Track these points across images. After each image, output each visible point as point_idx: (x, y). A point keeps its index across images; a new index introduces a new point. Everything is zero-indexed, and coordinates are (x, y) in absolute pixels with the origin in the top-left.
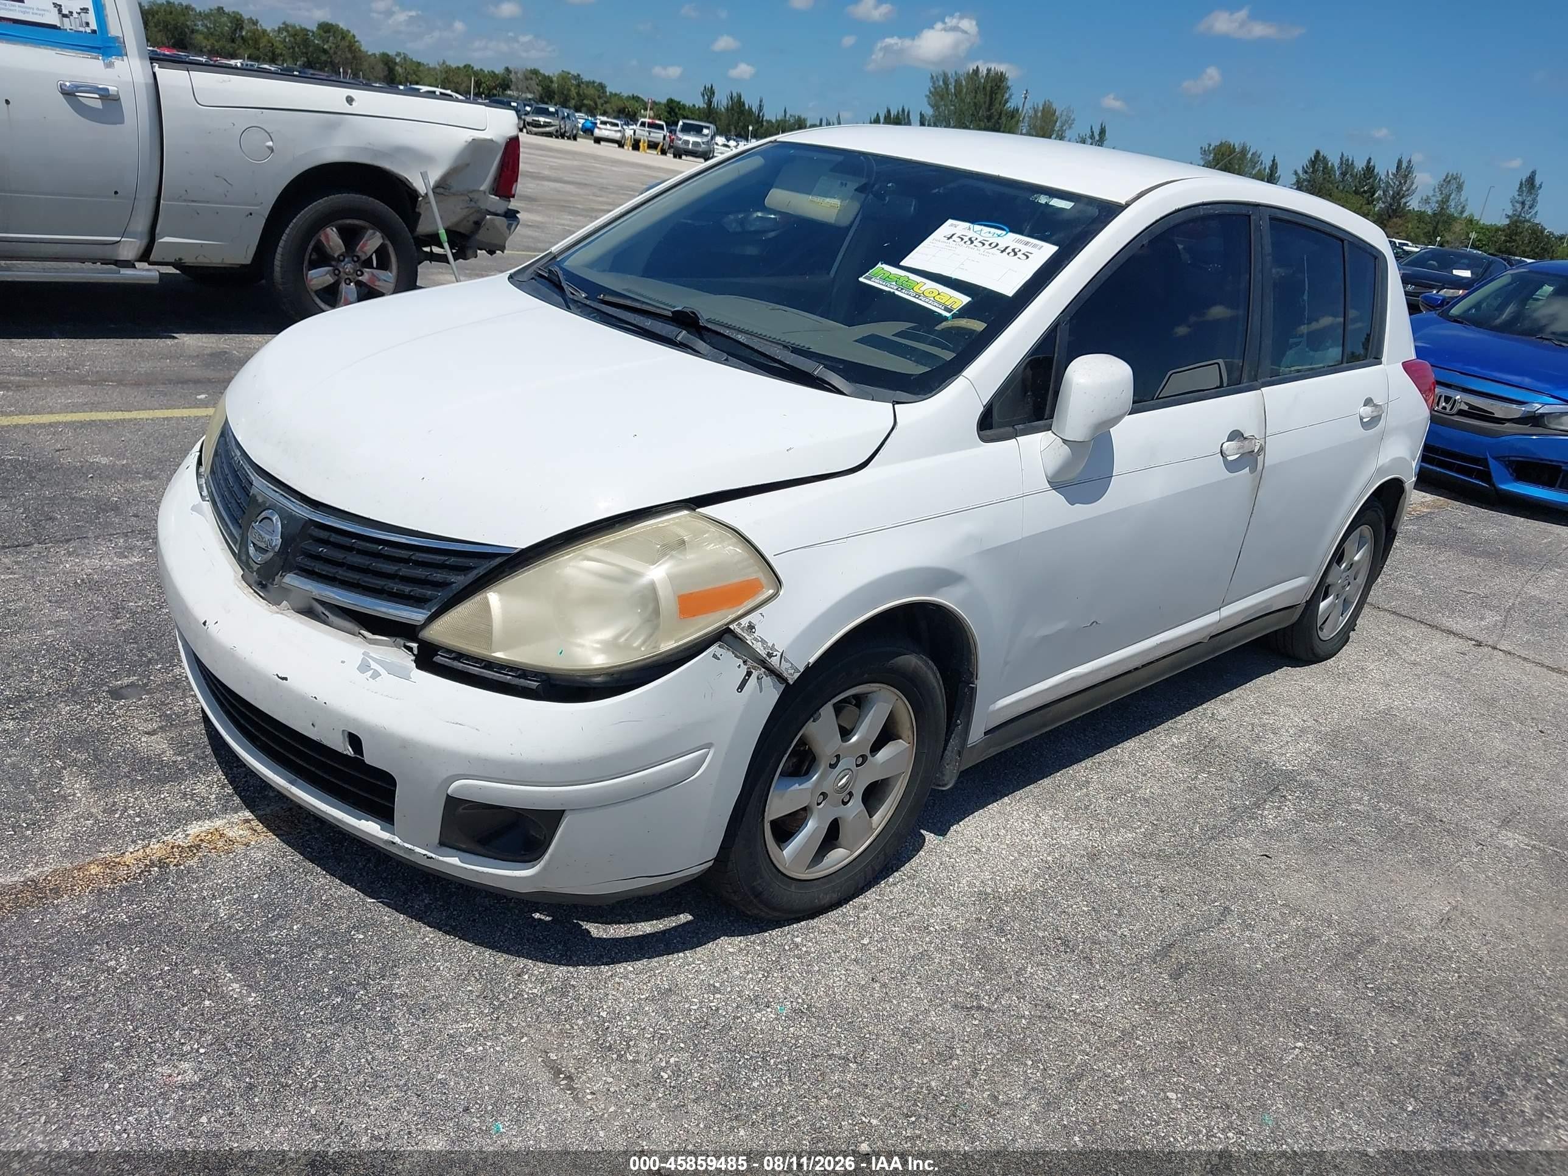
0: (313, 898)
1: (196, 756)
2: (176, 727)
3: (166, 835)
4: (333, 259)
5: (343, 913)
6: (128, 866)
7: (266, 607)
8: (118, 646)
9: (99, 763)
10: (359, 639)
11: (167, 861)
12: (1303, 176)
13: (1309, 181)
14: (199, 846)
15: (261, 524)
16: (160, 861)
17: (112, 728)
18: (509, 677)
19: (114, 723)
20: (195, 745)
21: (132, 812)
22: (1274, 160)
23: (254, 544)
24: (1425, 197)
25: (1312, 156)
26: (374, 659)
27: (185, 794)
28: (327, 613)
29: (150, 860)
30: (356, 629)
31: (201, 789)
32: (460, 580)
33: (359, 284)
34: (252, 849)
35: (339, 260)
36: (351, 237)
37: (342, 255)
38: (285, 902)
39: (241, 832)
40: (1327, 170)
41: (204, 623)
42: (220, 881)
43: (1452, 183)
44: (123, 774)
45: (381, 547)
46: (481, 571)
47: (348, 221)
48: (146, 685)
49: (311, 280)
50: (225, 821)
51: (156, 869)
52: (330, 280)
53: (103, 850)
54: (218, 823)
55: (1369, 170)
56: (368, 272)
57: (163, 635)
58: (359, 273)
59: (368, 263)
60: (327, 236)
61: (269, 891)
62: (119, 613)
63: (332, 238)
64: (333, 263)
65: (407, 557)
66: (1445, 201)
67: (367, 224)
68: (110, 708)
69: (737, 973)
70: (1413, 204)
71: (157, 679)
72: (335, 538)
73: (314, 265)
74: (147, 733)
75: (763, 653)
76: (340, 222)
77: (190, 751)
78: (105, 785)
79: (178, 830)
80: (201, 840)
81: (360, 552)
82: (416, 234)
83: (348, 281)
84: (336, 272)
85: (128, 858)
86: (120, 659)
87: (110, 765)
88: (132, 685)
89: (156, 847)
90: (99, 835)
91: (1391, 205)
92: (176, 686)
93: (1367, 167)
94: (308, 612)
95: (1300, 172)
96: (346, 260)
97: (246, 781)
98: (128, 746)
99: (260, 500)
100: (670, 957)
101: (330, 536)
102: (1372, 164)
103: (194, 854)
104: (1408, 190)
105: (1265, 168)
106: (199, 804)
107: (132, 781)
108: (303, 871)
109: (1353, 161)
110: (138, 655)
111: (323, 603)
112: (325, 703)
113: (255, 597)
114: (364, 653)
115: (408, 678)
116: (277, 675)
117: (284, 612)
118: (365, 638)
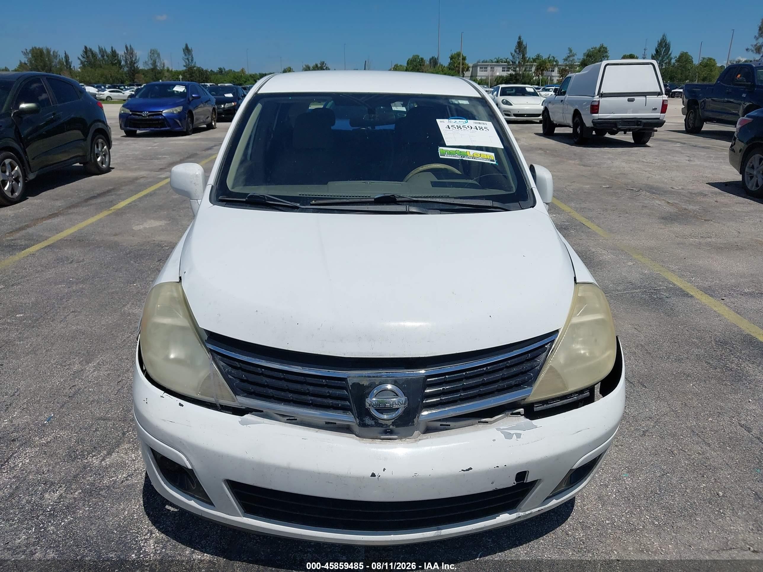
7: (405, 442)
12: (83, 60)
13: (87, 62)
15: (377, 397)
18: (576, 398)
22: (65, 53)
23: (377, 410)
24: (144, 62)
25: (83, 49)
26: (508, 429)
30: (476, 421)
40: (94, 55)
41: (373, 475)
43: (154, 54)
45: (485, 369)
55: (114, 53)
65: (504, 366)
66: (154, 63)
70: (141, 66)
72: (449, 378)
91: (131, 68)
93: (112, 51)
94: (427, 430)
95: (81, 58)
102: (114, 50)
104: (136, 60)
105: (62, 58)
109: (105, 49)
112: (505, 466)
113: (389, 442)
114: (498, 429)
115: (536, 427)
116: (463, 470)
117: (419, 438)
118: (487, 422)
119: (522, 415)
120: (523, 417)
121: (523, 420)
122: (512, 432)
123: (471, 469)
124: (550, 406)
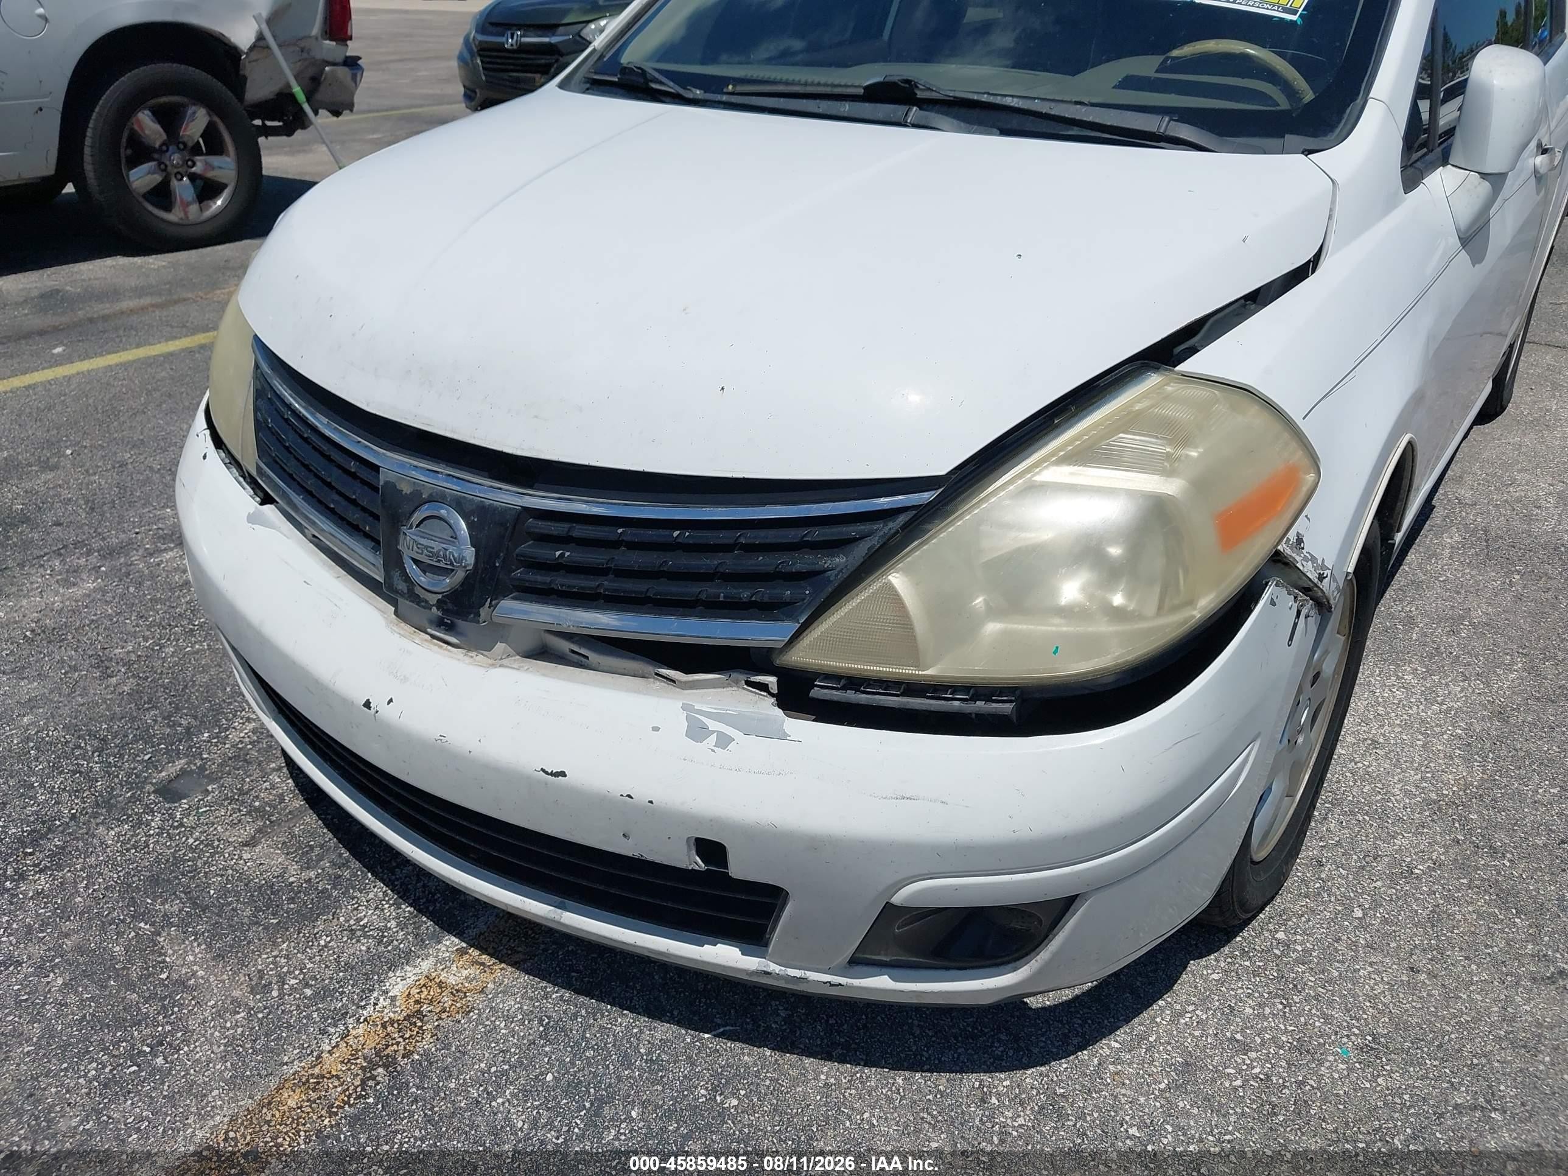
0: (626, 1055)
1: (333, 864)
2: (278, 823)
3: (364, 1008)
4: (154, 150)
5: (684, 1069)
6: (338, 1077)
7: (467, 660)
8: (133, 719)
9: (204, 911)
10: (659, 684)
11: (388, 1051)
14: (419, 1011)
15: (421, 528)
16: (378, 1053)
17: (193, 850)
18: (957, 703)
19: (191, 841)
20: (322, 846)
21: (293, 982)
23: (415, 561)
26: (708, 715)
27: (352, 931)
28: (583, 651)
29: (365, 1059)
30: (650, 669)
31: (368, 915)
32: (839, 562)
33: (193, 178)
34: (496, 996)
35: (161, 151)
36: (170, 118)
37: (163, 144)
38: (595, 1076)
39: (465, 973)
41: (367, 705)
42: (483, 1065)
44: (246, 920)
45: (676, 534)
46: (874, 542)
47: (164, 100)
48: (202, 768)
49: (133, 182)
50: (432, 959)
51: (380, 1070)
52: (158, 178)
53: (286, 1059)
54: (426, 965)
56: (201, 161)
57: (186, 687)
58: (190, 163)
59: (196, 150)
60: (139, 122)
61: (561, 1061)
62: (107, 668)
63: (147, 124)
64: (156, 156)
65: (732, 541)
67: (185, 100)
68: (172, 817)
69: (1248, 1011)
71: (214, 756)
72: (579, 531)
73: (133, 163)
74: (246, 844)
75: (1313, 576)
76: (153, 102)
77: (320, 858)
78: (231, 946)
79: (375, 994)
80: (417, 1002)
81: (633, 546)
82: (246, 103)
83: (180, 176)
84: (162, 167)
85: (331, 1064)
86: (145, 736)
87: (221, 910)
88: (183, 773)
89: (360, 1031)
90: (267, 1035)
92: (245, 761)
94: (542, 653)
96: (171, 148)
97: (424, 886)
98: (230, 872)
99: (406, 489)
100: (1150, 1011)
101: (570, 529)
103: (420, 1028)
106: (380, 942)
107: (266, 928)
108: (588, 1013)
110: (169, 726)
111: (569, 636)
112: (651, 802)
113: (441, 647)
114: (685, 707)
115: (784, 737)
116: (543, 770)
117: (504, 662)
118: (674, 681)
119: (772, 695)
120: (773, 700)
121: (767, 707)
122: (713, 725)
123: (563, 774)
124: (862, 698)
